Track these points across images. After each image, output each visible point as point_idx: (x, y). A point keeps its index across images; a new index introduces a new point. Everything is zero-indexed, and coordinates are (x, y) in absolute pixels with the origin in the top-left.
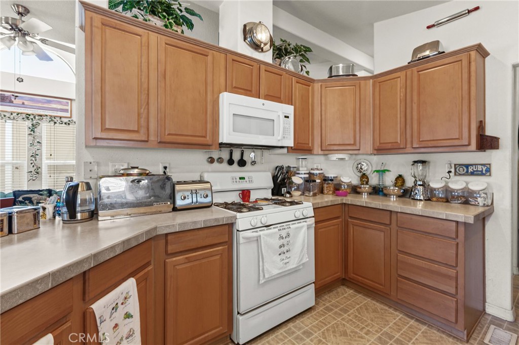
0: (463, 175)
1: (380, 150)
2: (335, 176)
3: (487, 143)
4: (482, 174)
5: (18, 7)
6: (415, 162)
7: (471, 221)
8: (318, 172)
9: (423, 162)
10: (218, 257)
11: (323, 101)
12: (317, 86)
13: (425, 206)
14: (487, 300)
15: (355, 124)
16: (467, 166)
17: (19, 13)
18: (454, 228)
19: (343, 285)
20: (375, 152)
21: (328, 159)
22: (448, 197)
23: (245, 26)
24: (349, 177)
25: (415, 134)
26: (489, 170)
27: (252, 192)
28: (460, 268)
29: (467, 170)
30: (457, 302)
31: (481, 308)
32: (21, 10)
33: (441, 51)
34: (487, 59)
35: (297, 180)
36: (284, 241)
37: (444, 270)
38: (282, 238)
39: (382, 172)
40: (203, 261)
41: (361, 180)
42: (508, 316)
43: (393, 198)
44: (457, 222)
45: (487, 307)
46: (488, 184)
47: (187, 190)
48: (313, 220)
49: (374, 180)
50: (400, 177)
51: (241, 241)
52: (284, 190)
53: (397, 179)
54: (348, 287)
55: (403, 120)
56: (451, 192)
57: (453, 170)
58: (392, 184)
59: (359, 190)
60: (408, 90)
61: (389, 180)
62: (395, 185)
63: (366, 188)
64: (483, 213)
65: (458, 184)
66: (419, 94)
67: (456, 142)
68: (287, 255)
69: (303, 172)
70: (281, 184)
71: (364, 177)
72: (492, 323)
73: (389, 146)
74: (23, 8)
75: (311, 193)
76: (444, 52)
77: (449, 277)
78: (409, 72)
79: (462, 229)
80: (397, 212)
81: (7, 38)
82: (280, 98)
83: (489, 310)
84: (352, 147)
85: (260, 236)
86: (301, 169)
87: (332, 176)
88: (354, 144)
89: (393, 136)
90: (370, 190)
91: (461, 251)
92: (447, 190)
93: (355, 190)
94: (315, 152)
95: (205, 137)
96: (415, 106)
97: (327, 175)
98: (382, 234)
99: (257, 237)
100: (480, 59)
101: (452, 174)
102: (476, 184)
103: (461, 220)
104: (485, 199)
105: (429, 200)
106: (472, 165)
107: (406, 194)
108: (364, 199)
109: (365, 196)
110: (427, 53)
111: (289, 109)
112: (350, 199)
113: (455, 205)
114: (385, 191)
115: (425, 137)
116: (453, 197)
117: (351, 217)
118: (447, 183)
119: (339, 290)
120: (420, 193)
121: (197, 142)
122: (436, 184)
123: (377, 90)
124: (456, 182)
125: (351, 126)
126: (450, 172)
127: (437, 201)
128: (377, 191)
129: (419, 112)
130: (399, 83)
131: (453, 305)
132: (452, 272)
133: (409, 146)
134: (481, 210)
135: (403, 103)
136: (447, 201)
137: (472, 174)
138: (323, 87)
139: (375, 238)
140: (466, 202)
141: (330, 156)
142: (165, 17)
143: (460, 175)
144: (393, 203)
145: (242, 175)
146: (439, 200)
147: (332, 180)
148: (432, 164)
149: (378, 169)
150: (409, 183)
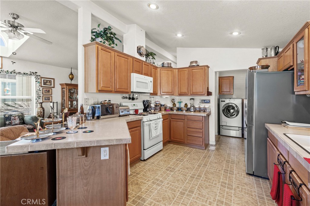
0: (204, 103)
1: (181, 94)
2: (164, 104)
3: (209, 94)
4: (208, 103)
5: (14, 15)
6: (191, 99)
7: (206, 115)
8: (158, 102)
9: (193, 99)
10: (138, 131)
11: (161, 76)
12: (159, 69)
13: (193, 113)
14: (210, 140)
15: (172, 85)
16: (205, 100)
17: (14, 18)
18: (202, 118)
19: (169, 143)
20: (179, 95)
21: (162, 98)
22: (200, 110)
23: (138, 47)
24: (169, 105)
25: (191, 90)
26: (210, 102)
27: (139, 110)
28: (203, 129)
29: (204, 101)
30: (203, 139)
31: (208, 143)
32: (15, 16)
33: (198, 64)
34: (209, 68)
35: (153, 105)
36: (156, 125)
37: (199, 130)
38: (155, 124)
39: (180, 102)
40: (135, 132)
41: (173, 105)
42: (214, 143)
43: (184, 111)
44: (202, 116)
45: (210, 142)
46: (210, 106)
47: (123, 109)
48: (162, 119)
49: (177, 106)
50: (186, 104)
51: (145, 125)
52: (148, 110)
53: (185, 105)
54: (171, 144)
55: (187, 85)
56: (201, 108)
57: (201, 102)
58: (184, 106)
59: (173, 109)
60: (189, 75)
61: (182, 105)
62: (185, 107)
63: (175, 108)
64: (208, 114)
65: (202, 106)
66: (192, 77)
67: (202, 93)
68: (157, 130)
69: (153, 103)
70: (147, 107)
71: (174, 105)
72: (211, 146)
73: (183, 93)
74: (16, 16)
75: (158, 110)
76: (199, 65)
77: (201, 132)
78: (189, 69)
79: (204, 118)
80: (187, 115)
81: (8, 31)
82: (148, 74)
83: (210, 143)
84: (171, 93)
85: (150, 123)
86: (152, 101)
87: (163, 104)
88: (172, 92)
89: (184, 90)
90: (177, 109)
91: (203, 124)
92: (200, 108)
93: (172, 109)
94: (158, 95)
95: (127, 89)
96: (191, 81)
97: (161, 104)
98: (183, 123)
99: (149, 124)
100: (207, 68)
101: (201, 103)
102: (207, 106)
103: (203, 115)
104: (209, 110)
105: (195, 111)
106: (206, 100)
107: (188, 110)
108: (175, 112)
109: (175, 111)
110: (194, 64)
111: (151, 79)
112: (171, 112)
113: (202, 112)
114: (182, 109)
115: (194, 91)
116: (201, 110)
117: (172, 118)
118: (200, 106)
119: (168, 145)
120: (192, 110)
121: (125, 91)
122: (197, 106)
123: (179, 73)
124: (202, 105)
125: (171, 85)
126: (200, 102)
127: (197, 111)
128: (179, 109)
129: (192, 83)
130: (186, 72)
131: (202, 140)
132: (201, 131)
133: (189, 93)
134: (208, 113)
135: (187, 80)
136: (200, 111)
137: (206, 103)
138: (161, 71)
139: (180, 124)
140: (204, 111)
141: (163, 96)
142: (110, 41)
143: (203, 103)
144: (184, 112)
145: (134, 104)
146: (198, 111)
147: (164, 106)
148: (195, 100)
149: (179, 101)
150: (189, 106)
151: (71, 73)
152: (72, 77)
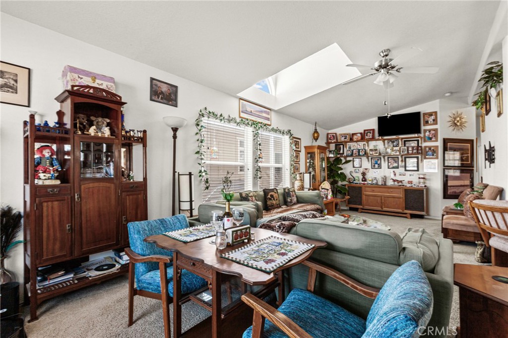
151: (316, 130)
152: (317, 136)
